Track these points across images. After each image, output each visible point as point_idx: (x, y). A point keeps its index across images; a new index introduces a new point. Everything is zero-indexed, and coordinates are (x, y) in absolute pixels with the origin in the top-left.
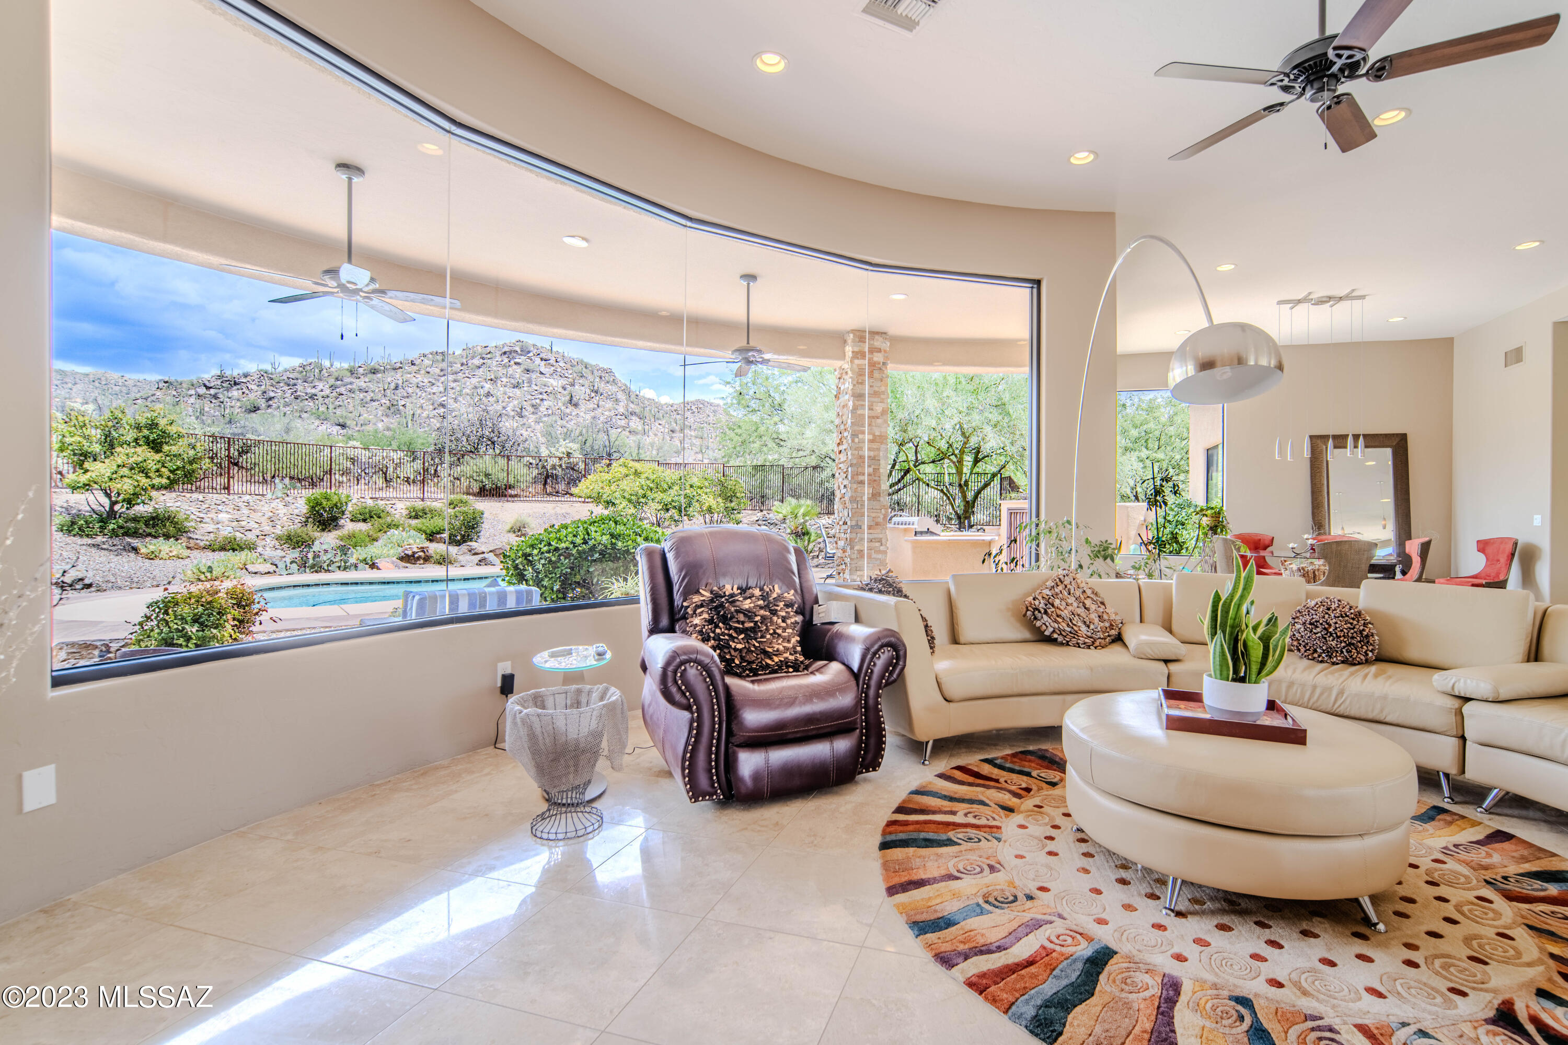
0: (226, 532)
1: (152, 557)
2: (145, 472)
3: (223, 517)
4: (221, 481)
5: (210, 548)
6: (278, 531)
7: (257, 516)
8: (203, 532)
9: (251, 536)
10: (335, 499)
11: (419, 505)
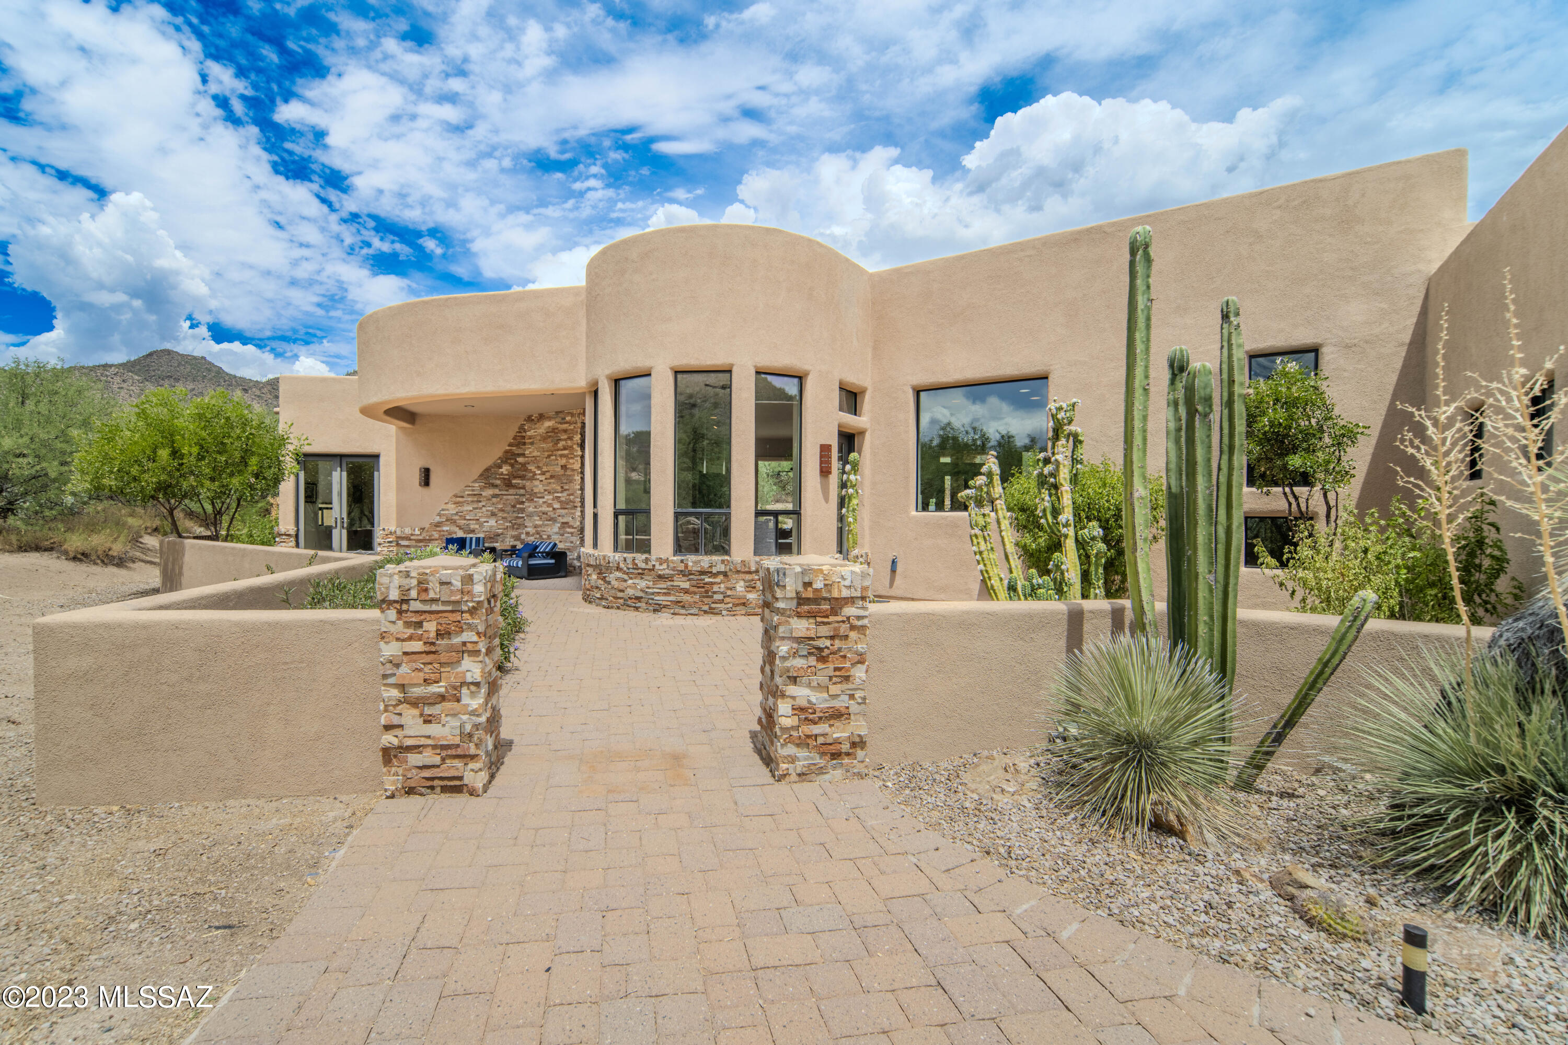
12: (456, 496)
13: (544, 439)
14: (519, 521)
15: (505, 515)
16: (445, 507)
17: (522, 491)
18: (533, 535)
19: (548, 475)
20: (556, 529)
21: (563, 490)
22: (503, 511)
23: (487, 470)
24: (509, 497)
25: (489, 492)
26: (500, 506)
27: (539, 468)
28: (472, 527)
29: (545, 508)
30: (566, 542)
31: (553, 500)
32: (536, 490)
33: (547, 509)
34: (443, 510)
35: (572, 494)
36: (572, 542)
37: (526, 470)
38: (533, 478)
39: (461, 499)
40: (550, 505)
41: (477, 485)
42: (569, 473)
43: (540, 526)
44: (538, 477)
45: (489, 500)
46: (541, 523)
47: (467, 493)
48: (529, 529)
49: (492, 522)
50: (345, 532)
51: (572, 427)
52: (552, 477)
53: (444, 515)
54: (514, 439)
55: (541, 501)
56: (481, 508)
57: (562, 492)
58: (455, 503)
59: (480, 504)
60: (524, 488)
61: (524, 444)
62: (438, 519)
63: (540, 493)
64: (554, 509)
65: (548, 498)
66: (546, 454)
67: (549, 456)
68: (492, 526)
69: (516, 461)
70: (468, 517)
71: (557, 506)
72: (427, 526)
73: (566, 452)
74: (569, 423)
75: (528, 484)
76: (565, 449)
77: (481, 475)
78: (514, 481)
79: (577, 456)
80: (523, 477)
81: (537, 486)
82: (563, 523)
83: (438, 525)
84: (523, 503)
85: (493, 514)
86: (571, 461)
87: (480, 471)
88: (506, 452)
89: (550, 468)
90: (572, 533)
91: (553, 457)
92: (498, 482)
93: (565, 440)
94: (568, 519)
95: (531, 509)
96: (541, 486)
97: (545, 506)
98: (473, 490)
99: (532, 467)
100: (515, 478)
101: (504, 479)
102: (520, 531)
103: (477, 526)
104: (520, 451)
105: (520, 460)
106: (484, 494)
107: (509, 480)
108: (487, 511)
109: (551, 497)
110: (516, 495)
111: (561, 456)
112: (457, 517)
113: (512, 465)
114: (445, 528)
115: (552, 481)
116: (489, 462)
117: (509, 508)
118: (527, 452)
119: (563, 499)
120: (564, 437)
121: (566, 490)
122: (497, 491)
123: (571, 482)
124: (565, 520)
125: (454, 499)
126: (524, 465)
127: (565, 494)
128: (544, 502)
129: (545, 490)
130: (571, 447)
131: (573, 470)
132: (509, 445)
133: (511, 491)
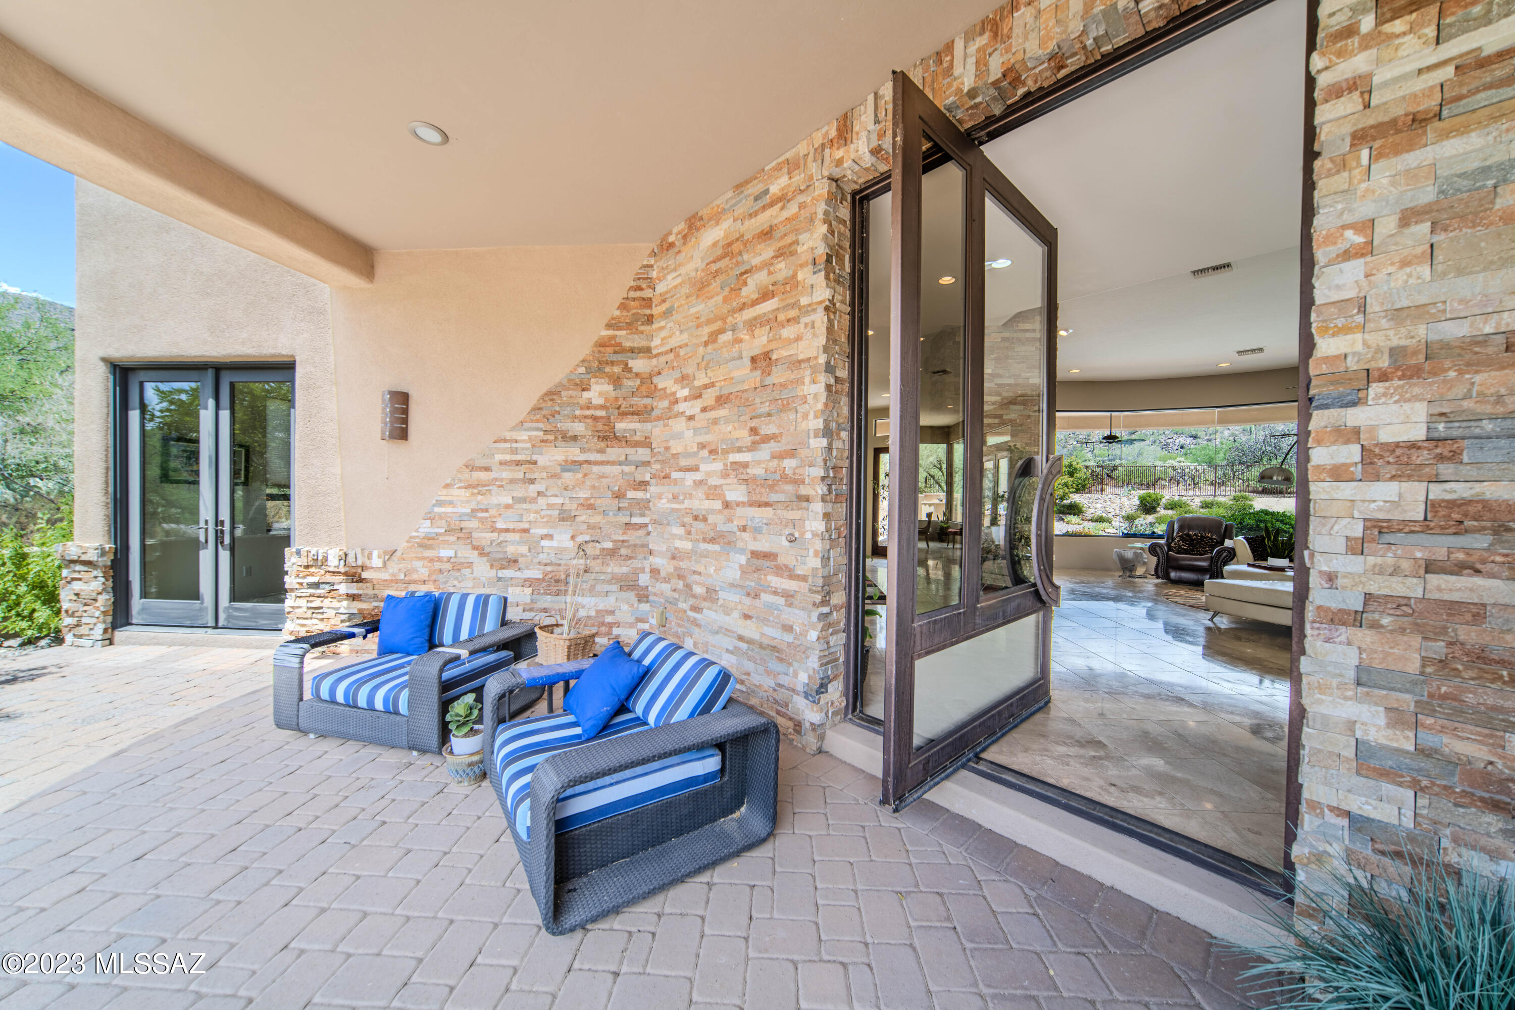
0: (1099, 513)
1: (1068, 523)
2: (1067, 486)
3: (1099, 506)
4: (1099, 487)
5: (1092, 520)
6: (1123, 513)
7: (1114, 506)
8: (1089, 513)
9: (1110, 516)
10: (1154, 497)
11: (1209, 499)
12: (471, 467)
13: (700, 287)
14: (633, 537)
15: (597, 519)
16: (443, 495)
17: (642, 454)
18: (667, 580)
19: (709, 397)
20: (732, 573)
21: (759, 439)
22: (591, 507)
23: (552, 395)
24: (607, 469)
25: (553, 456)
26: (583, 494)
27: (684, 379)
28: (511, 550)
29: (700, 503)
30: (765, 621)
31: (725, 474)
32: (676, 447)
33: (707, 504)
34: (440, 503)
35: (792, 453)
36: (788, 628)
37: (653, 392)
38: (669, 415)
39: (483, 476)
40: (714, 492)
41: (524, 436)
42: (778, 376)
43: (688, 555)
44: (682, 407)
45: (554, 476)
46: (687, 545)
47: (499, 457)
48: (658, 561)
49: (562, 539)
50: (225, 556)
51: (792, 209)
52: (722, 400)
53: (441, 516)
54: (623, 307)
55: (690, 477)
56: (533, 500)
57: (753, 447)
58: (470, 486)
59: (533, 489)
60: (646, 443)
61: (650, 320)
62: (426, 527)
63: (688, 455)
64: (727, 505)
65: (711, 468)
66: (706, 330)
67: (713, 337)
68: (559, 551)
69: (627, 369)
70: (499, 525)
71: (736, 493)
72: (402, 546)
73: (767, 306)
74: (783, 199)
75: (656, 431)
76: (765, 295)
77: (537, 409)
78: (621, 426)
79: (809, 309)
80: (643, 414)
81: (679, 436)
82: (755, 554)
83: (428, 542)
84: (643, 485)
85: (566, 517)
86: (788, 332)
87: (533, 398)
88: (602, 344)
89: (718, 374)
90: (788, 596)
91: (727, 336)
92: (578, 428)
93: (767, 265)
94: (775, 542)
95: (664, 504)
96: (689, 434)
97: (700, 493)
98: (515, 451)
99: (665, 382)
100: (624, 414)
101: (595, 419)
102: (636, 563)
103: (524, 549)
104: (637, 341)
105: (638, 364)
106: (542, 460)
107: (608, 422)
108: (550, 506)
109: (718, 466)
110: (626, 462)
111: (752, 325)
112: (473, 524)
113: (616, 381)
114: (446, 553)
115: (722, 412)
116: (556, 375)
117: (606, 501)
118: (656, 342)
119: (756, 471)
120: (767, 252)
121: (767, 439)
122: (574, 453)
123: (785, 408)
124: (763, 545)
125: (466, 475)
126: (647, 380)
127: (764, 452)
128: (699, 483)
129: (702, 446)
130: (791, 282)
131: (797, 363)
132: (609, 326)
133: (615, 452)
